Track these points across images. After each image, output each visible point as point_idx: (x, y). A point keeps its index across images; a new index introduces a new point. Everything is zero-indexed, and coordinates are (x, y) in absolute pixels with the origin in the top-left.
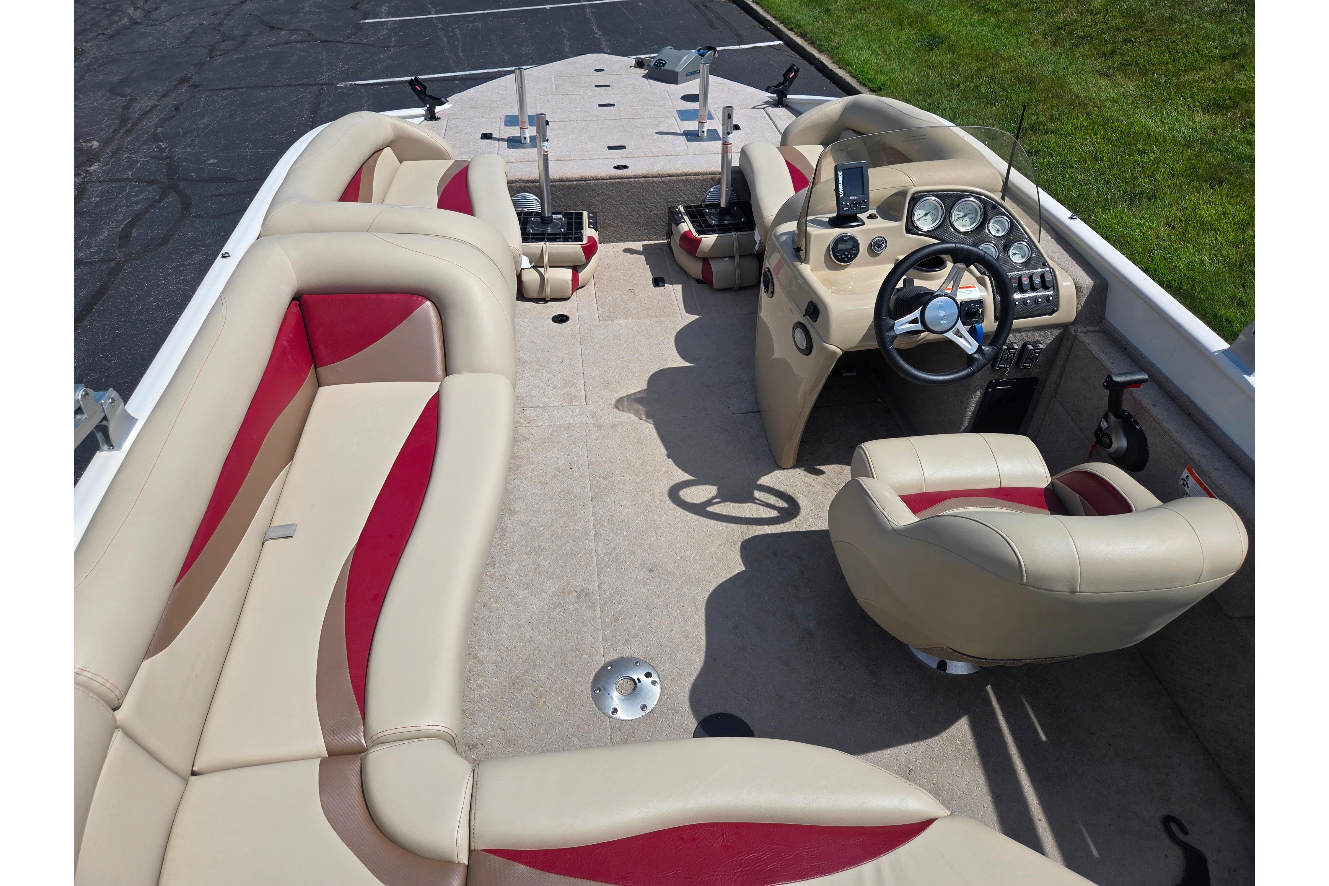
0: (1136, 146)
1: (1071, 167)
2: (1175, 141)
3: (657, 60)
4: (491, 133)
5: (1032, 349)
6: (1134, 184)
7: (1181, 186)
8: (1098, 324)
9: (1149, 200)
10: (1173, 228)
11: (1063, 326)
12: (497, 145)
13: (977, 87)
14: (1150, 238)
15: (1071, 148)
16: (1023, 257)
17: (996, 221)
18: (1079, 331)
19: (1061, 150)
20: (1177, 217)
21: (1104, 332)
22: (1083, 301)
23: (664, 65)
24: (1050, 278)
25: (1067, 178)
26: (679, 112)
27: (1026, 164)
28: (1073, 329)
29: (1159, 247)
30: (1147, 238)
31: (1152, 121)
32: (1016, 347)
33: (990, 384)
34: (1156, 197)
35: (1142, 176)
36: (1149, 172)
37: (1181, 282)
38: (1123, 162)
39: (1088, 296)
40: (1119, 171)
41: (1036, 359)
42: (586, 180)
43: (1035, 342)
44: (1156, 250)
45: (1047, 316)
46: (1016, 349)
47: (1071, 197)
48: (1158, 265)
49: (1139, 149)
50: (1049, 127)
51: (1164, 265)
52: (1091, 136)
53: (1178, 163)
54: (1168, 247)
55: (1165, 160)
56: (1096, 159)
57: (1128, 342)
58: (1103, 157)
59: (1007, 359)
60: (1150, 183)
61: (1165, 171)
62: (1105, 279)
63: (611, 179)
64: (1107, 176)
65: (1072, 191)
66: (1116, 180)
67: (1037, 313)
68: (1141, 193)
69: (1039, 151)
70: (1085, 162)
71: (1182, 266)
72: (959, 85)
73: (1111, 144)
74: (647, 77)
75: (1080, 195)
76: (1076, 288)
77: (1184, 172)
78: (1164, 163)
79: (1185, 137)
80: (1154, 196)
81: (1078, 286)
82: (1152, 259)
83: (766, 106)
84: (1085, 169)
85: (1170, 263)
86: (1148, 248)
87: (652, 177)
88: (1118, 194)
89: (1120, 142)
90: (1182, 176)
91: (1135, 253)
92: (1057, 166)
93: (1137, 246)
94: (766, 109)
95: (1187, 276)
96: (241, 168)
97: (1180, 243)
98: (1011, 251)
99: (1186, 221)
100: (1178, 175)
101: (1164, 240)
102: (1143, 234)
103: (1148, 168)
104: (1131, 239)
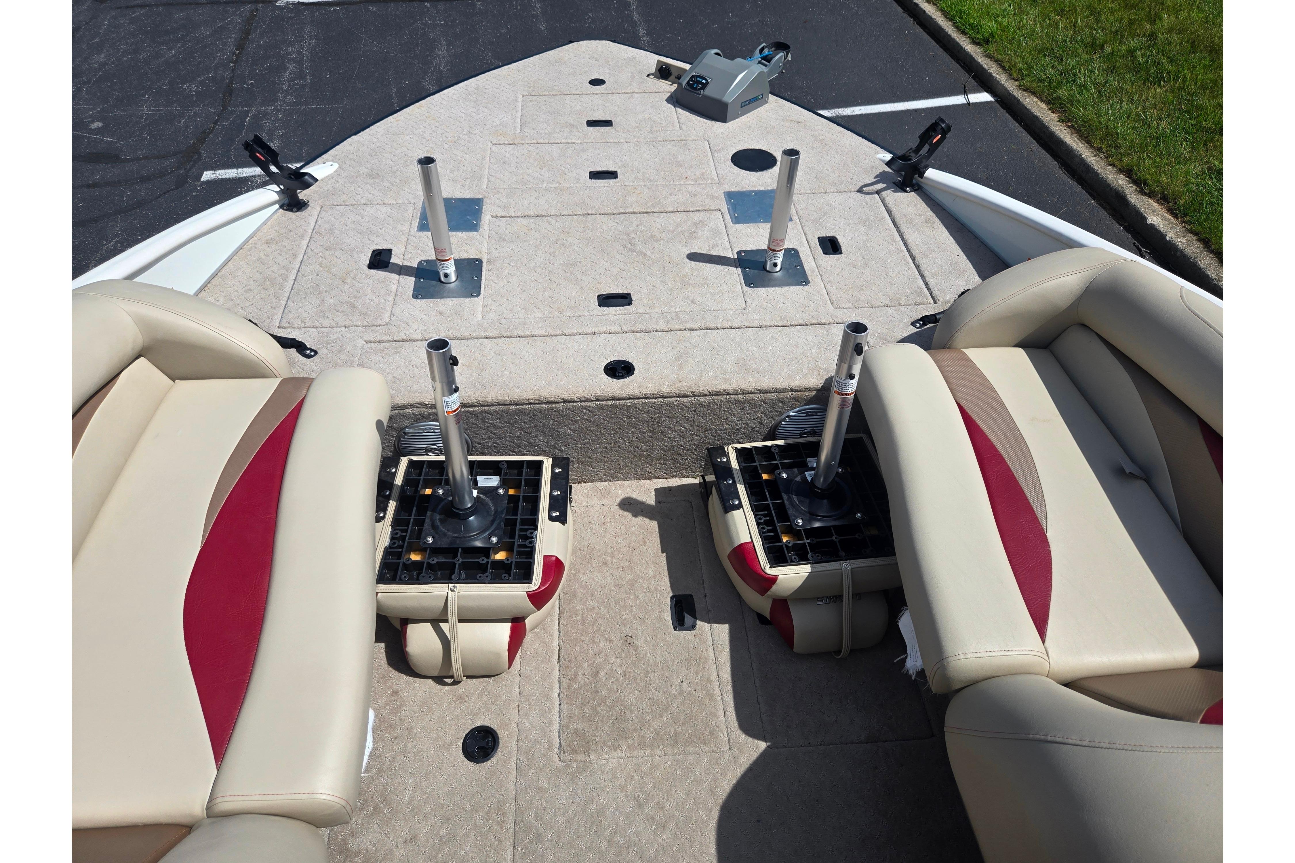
3: (693, 76)
4: (390, 251)
12: (394, 287)
13: (1131, 53)
23: (704, 86)
26: (730, 196)
63: (598, 400)
72: (1103, 45)
74: (675, 100)
83: (881, 186)
87: (678, 396)
94: (884, 194)
96: (130, 138)
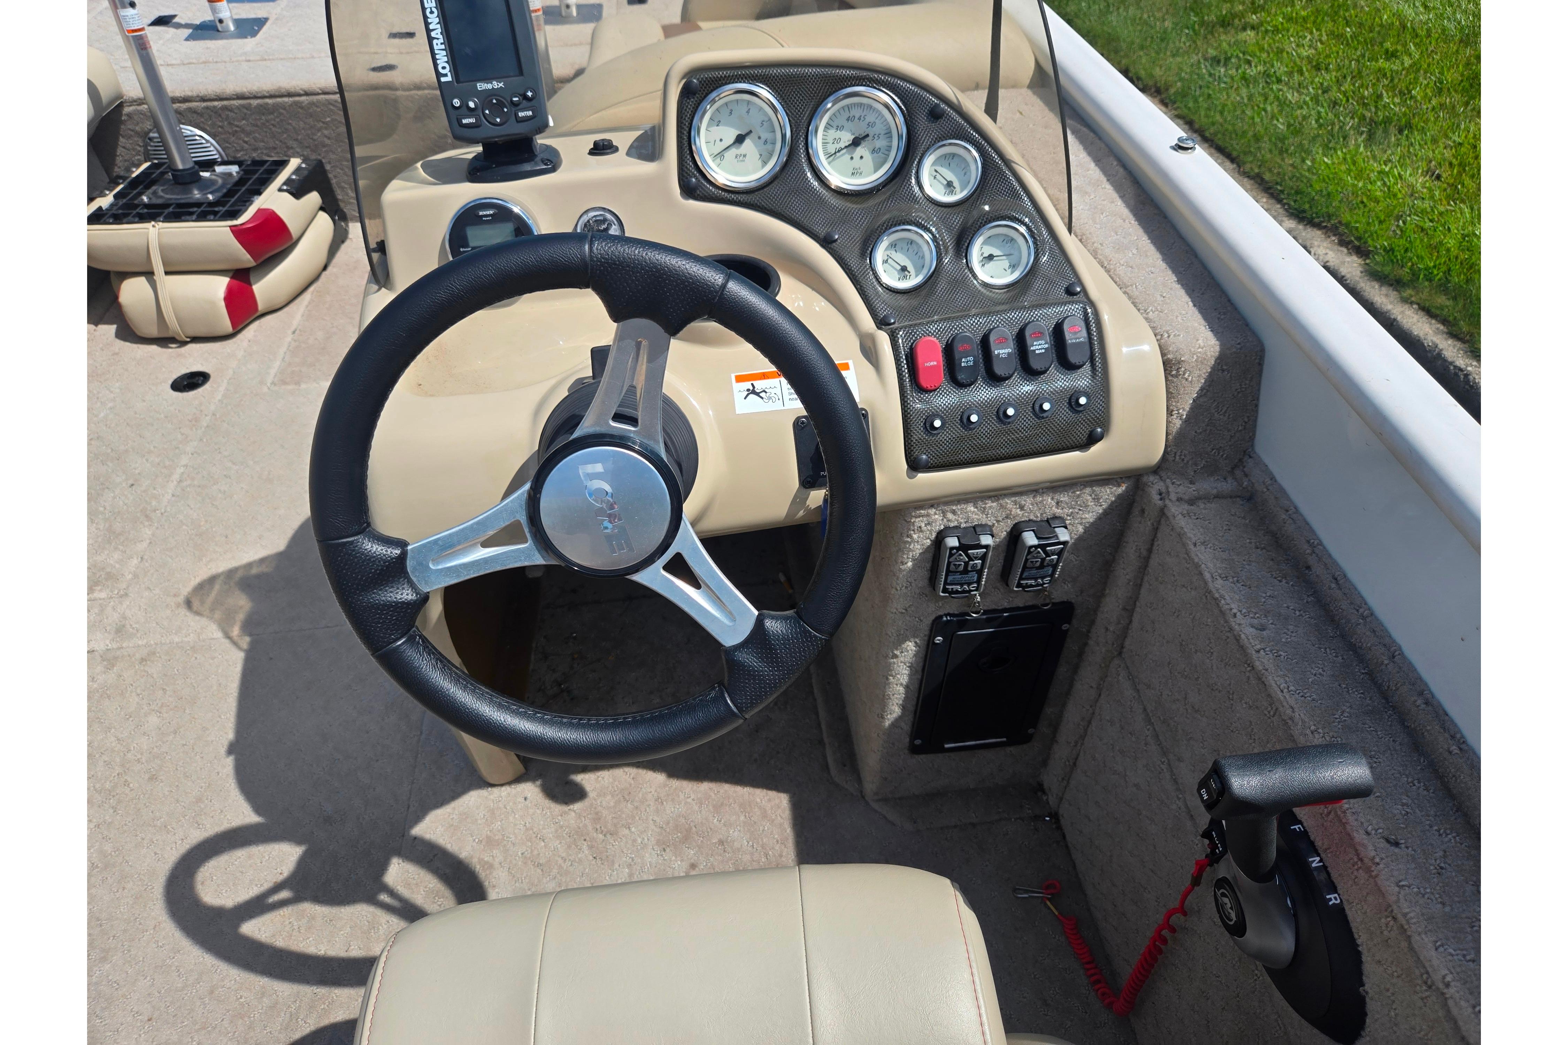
0: (1382, 46)
1: (1279, 81)
2: (1445, 35)
4: (174, 16)
5: (1036, 547)
6: (1376, 107)
7: (1454, 107)
8: (1232, 472)
9: (1401, 131)
10: (1438, 177)
11: (1129, 477)
12: (168, 36)
14: (1400, 196)
15: (1280, 51)
16: (1013, 267)
17: (945, 156)
18: (1173, 496)
19: (1264, 55)
20: (1444, 160)
21: (1250, 499)
22: (1185, 405)
24: (1083, 336)
25: (1271, 98)
27: (1211, 79)
28: (1155, 486)
29: (1413, 208)
30: (1395, 195)
31: (1409, 6)
32: (986, 540)
33: (937, 626)
34: (1411, 127)
35: (1390, 94)
36: (1402, 86)
37: (1449, 270)
38: (1360, 72)
39: (1202, 389)
40: (1354, 85)
41: (1055, 567)
42: (290, 95)
43: (1048, 521)
44: (1410, 216)
45: (1076, 454)
46: (987, 547)
47: (1275, 129)
48: (1410, 241)
49: (1387, 51)
50: (1248, 20)
51: (1422, 240)
52: (1311, 33)
53: (1449, 70)
54: (1429, 210)
55: (1429, 65)
56: (1318, 68)
57: (1316, 545)
58: (1329, 64)
59: (966, 571)
60: (1403, 103)
61: (1428, 83)
62: (1254, 333)
64: (1335, 94)
65: (1278, 120)
66: (1348, 100)
67: (1042, 443)
68: (1387, 121)
69: (1230, 58)
70: (1300, 72)
71: (1451, 243)
73: (1342, 44)
75: (1289, 126)
76: (1167, 364)
77: (1459, 84)
78: (1425, 72)
79: (1462, 28)
80: (1409, 126)
81: (1170, 356)
82: (1401, 231)
84: (1299, 85)
85: (1431, 238)
86: (1396, 212)
88: (1350, 123)
89: (1358, 41)
90: (1456, 91)
91: (1373, 221)
92: (1256, 81)
93: (1378, 209)
95: (1459, 261)
97: (1449, 204)
98: (978, 249)
99: (1460, 165)
100: (1449, 89)
101: (1423, 199)
102: (1389, 189)
103: (1400, 79)
104: (1368, 197)
